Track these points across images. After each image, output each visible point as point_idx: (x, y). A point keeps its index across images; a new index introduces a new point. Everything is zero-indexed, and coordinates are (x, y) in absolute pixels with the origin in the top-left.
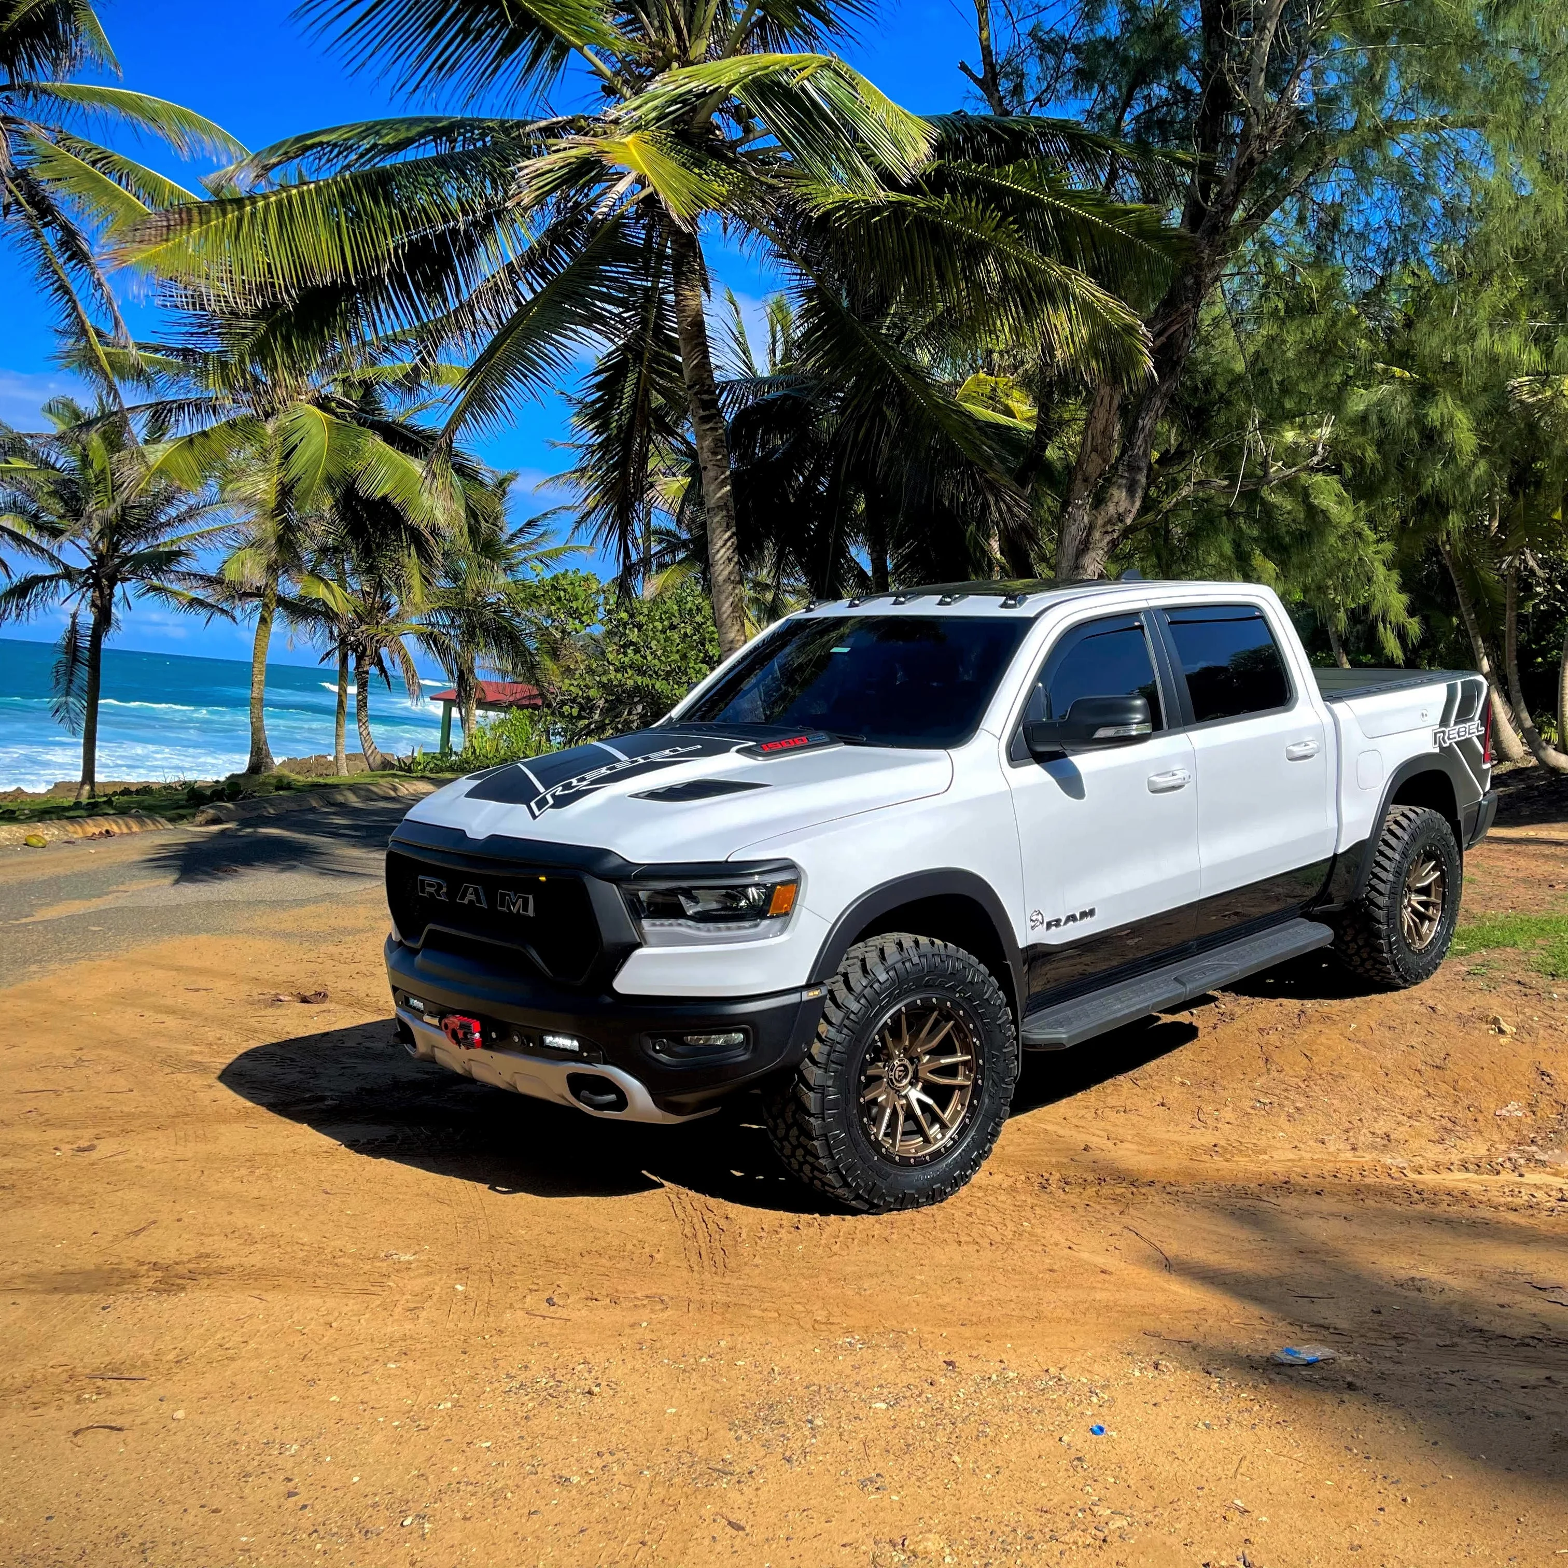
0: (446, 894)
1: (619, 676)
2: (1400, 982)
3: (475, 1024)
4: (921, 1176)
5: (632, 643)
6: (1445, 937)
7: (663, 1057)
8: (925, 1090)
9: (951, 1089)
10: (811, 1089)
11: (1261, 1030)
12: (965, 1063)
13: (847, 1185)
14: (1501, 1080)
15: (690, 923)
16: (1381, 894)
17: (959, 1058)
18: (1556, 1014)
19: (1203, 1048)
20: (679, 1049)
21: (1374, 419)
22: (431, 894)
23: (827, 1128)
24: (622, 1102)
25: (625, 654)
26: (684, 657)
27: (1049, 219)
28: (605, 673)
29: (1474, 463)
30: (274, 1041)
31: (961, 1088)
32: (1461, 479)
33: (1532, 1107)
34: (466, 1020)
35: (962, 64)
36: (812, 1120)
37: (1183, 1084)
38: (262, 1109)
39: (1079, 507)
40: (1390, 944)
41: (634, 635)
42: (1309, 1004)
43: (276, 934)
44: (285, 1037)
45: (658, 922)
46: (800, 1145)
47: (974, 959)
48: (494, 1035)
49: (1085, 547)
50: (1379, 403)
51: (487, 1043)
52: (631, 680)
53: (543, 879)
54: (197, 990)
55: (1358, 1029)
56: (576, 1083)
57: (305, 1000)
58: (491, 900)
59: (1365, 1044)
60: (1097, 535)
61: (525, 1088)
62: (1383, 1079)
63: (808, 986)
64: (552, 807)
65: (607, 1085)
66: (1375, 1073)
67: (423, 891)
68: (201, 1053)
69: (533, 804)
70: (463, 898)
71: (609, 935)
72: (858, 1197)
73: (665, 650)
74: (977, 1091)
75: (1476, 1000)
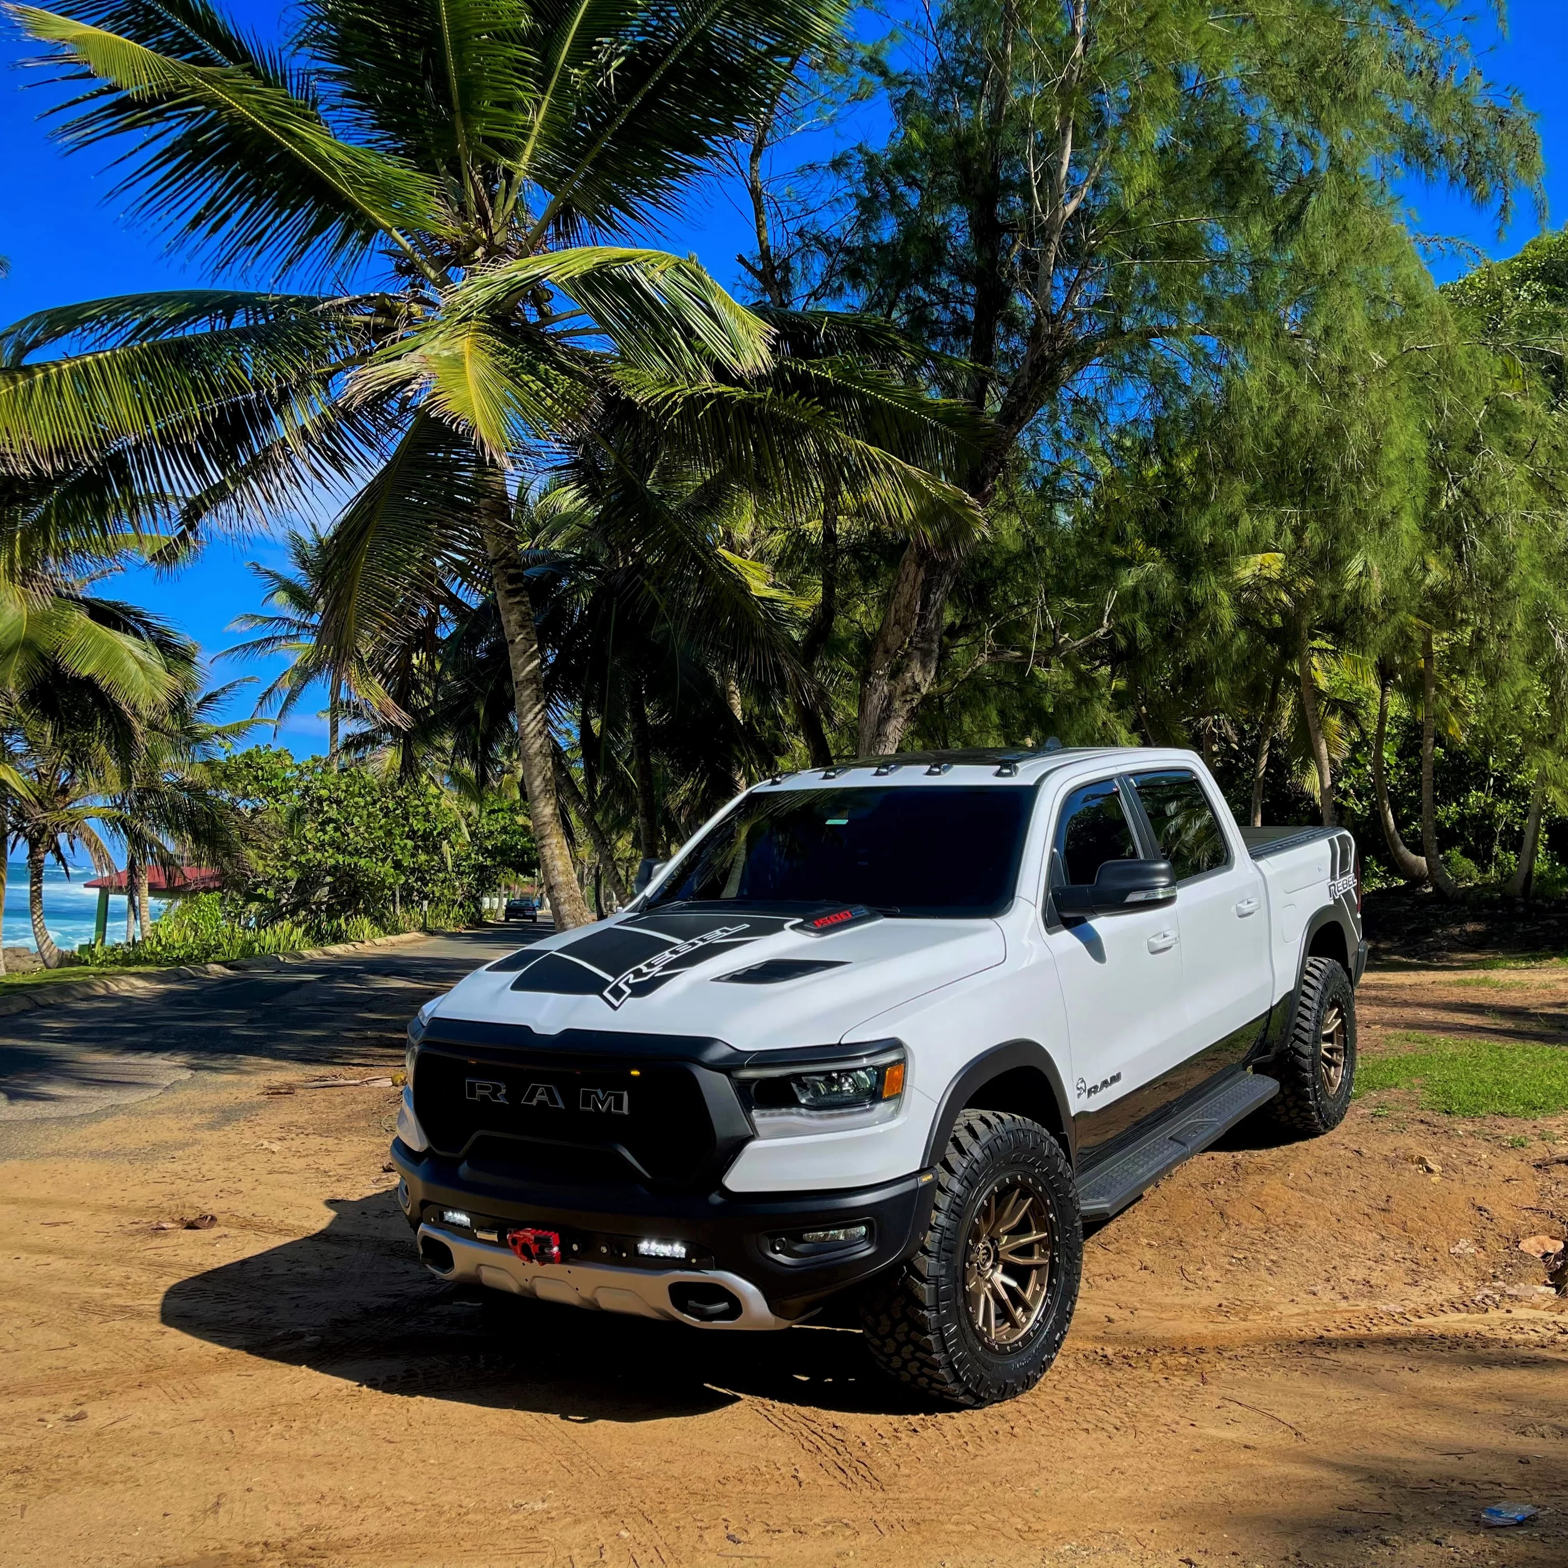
0: (505, 1096)
1: (319, 856)
2: (1321, 1127)
3: (554, 1237)
4: (1017, 1363)
5: (331, 820)
6: (1348, 1082)
7: (782, 1258)
8: (1004, 1272)
9: (1028, 1269)
10: (923, 1280)
11: (1204, 1185)
12: (1039, 1241)
13: (958, 1379)
14: (1445, 1218)
15: (803, 1111)
16: (1305, 1043)
17: (1034, 1236)
18: (1469, 1150)
19: (1155, 1207)
20: (799, 1248)
21: (1143, 593)
22: (482, 1097)
23: (942, 1320)
24: (735, 1307)
25: (325, 833)
26: (389, 833)
27: (855, 404)
28: (303, 852)
29: (1234, 635)
30: (192, 1274)
31: (1038, 1267)
32: (1224, 647)
33: (1480, 1242)
34: (541, 1233)
35: (740, 257)
36: (926, 1313)
37: (1151, 1246)
38: (242, 1355)
39: (880, 677)
40: (1315, 1091)
41: (333, 813)
42: (1239, 1155)
43: (94, 1155)
44: (200, 1270)
45: (767, 1112)
46: (909, 1341)
47: (1046, 1132)
48: (575, 1247)
49: (886, 715)
50: (1147, 579)
51: (566, 1257)
52: (331, 858)
53: (635, 1073)
54: (56, 1224)
55: (1297, 1177)
56: (679, 1293)
57: (191, 1226)
58: (570, 1100)
59: (1307, 1191)
60: (897, 704)
61: (609, 1302)
62: (1336, 1225)
63: (921, 1172)
64: (630, 995)
65: (720, 1293)
66: (1328, 1220)
67: (472, 1093)
68: (119, 1295)
69: (606, 993)
70: (530, 1098)
71: (722, 1129)
72: (967, 1392)
73: (369, 827)
74: (1054, 1269)
75: (1392, 1141)
